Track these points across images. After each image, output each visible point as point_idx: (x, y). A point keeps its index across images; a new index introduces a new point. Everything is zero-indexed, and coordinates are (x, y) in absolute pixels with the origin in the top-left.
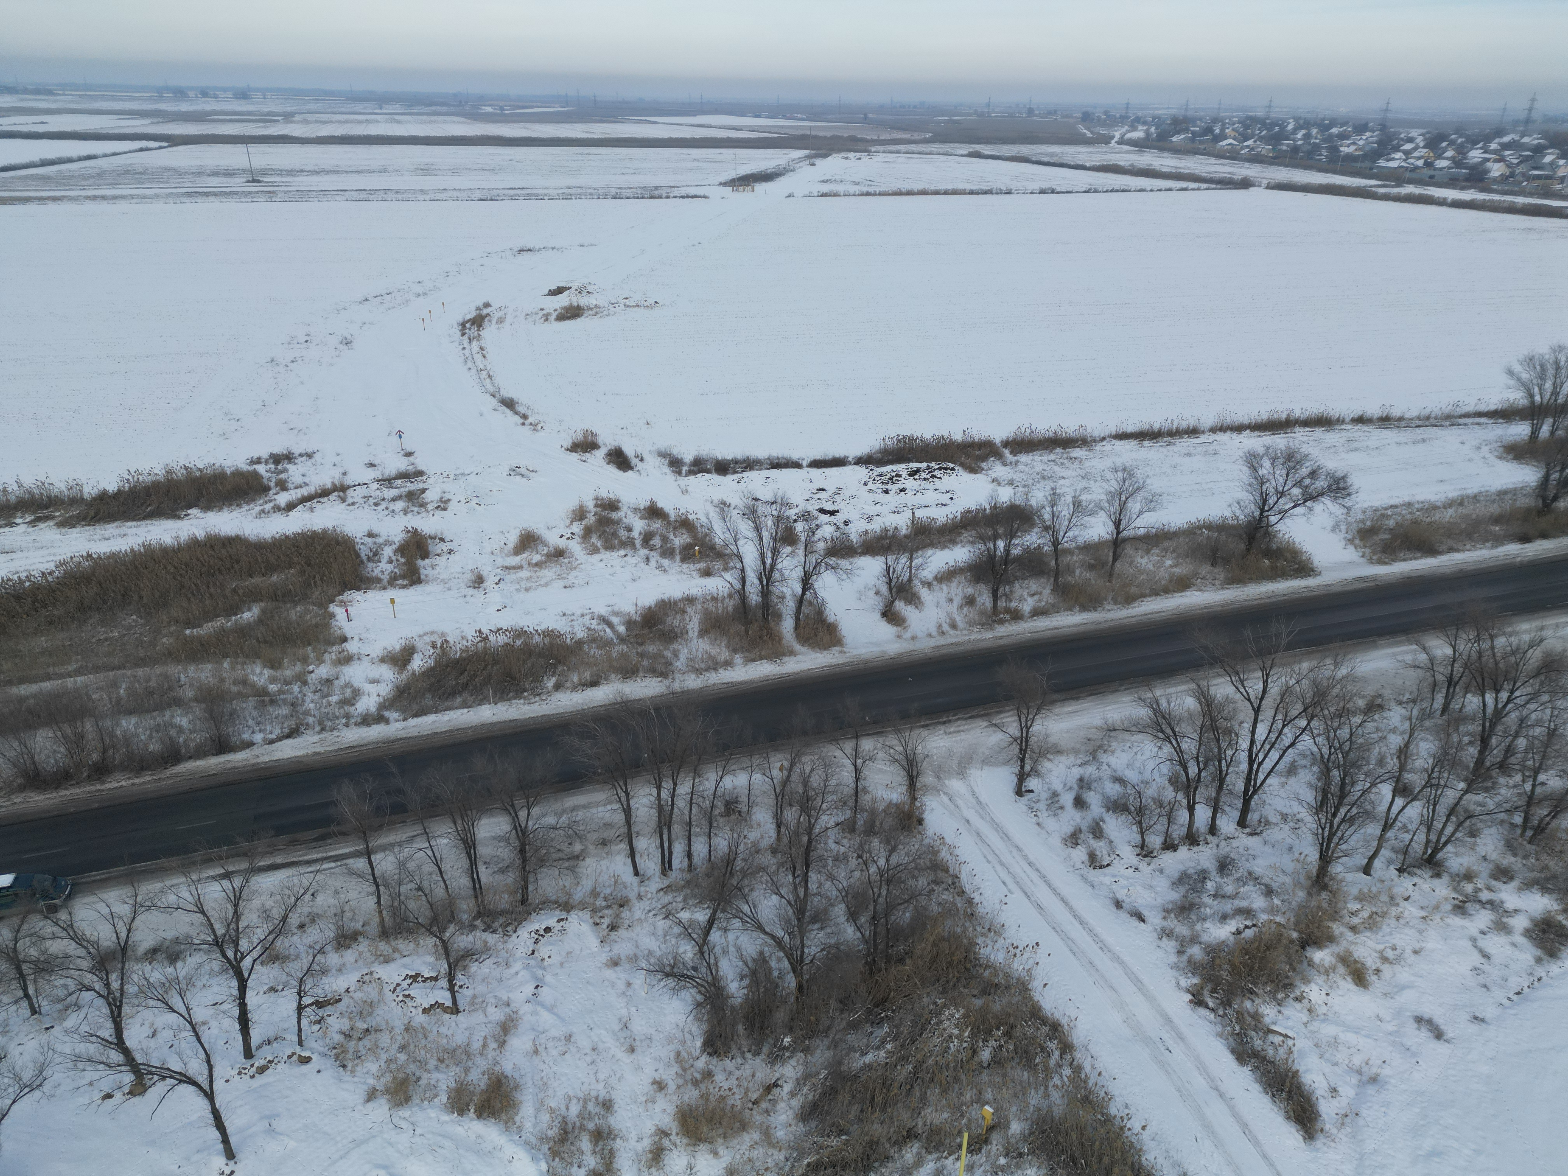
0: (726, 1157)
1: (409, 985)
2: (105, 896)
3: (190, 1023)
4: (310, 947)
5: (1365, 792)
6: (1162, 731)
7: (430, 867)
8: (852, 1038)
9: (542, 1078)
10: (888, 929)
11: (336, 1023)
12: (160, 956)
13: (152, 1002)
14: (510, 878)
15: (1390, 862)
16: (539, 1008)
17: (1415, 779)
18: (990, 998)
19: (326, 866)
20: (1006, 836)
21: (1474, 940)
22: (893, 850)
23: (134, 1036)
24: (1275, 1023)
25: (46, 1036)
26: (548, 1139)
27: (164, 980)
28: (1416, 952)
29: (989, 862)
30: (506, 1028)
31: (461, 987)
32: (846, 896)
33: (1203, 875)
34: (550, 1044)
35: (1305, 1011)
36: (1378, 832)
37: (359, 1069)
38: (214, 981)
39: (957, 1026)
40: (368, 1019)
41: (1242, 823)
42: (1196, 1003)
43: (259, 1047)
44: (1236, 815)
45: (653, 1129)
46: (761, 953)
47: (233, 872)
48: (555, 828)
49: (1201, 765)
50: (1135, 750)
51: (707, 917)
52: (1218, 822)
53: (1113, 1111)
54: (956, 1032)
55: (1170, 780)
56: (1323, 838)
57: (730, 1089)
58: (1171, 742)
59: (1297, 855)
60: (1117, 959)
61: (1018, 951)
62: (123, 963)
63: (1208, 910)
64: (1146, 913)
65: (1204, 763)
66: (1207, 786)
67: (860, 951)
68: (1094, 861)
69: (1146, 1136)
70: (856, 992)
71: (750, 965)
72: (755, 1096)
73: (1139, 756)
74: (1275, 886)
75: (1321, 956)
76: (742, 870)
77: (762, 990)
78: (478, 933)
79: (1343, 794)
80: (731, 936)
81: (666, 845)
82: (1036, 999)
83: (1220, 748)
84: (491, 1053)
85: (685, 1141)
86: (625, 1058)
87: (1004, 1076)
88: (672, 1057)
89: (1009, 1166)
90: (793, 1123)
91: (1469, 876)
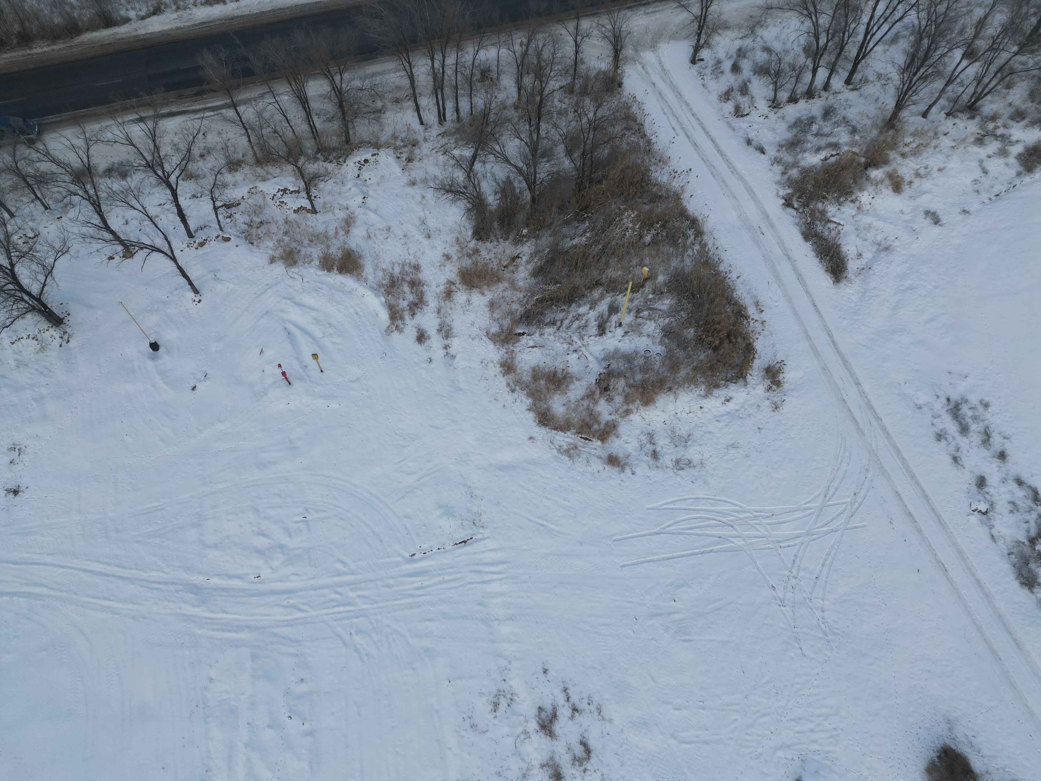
0: (489, 296)
1: (282, 195)
2: (63, 133)
3: (148, 216)
4: (211, 169)
5: (942, 56)
6: (807, 9)
7: (279, 117)
8: (565, 230)
9: (375, 252)
10: (592, 162)
11: (241, 218)
12: (115, 174)
13: (118, 203)
14: (336, 125)
15: (943, 108)
16: (367, 211)
17: (982, 44)
18: (655, 204)
19: (207, 114)
20: (679, 95)
21: (981, 162)
22: (599, 106)
23: (115, 223)
24: (833, 216)
25: (59, 223)
26: (383, 285)
27: (122, 189)
28: (940, 170)
29: (665, 114)
30: (349, 223)
31: (315, 197)
32: (565, 139)
33: (812, 120)
34: (378, 233)
35: (856, 209)
36: (942, 87)
37: (261, 245)
38: (155, 190)
39: (631, 222)
40: (260, 216)
41: (848, 82)
42: (786, 205)
43: (196, 231)
44: (845, 75)
45: (445, 281)
46: (508, 177)
47: (145, 118)
48: (361, 89)
49: (830, 36)
50: (784, 25)
51: (472, 154)
52: (831, 81)
53: (721, 268)
54: (631, 225)
55: (804, 49)
56: (902, 92)
57: (490, 259)
58: (811, 18)
59: (880, 104)
60: (742, 179)
61: (677, 175)
62: (92, 178)
63: (809, 144)
64: (766, 148)
65: (832, 33)
66: (830, 53)
67: (573, 176)
68: (738, 112)
69: (738, 282)
70: (569, 202)
71: (501, 185)
72: (505, 263)
73: (785, 30)
74: (859, 127)
75: (876, 174)
76: (494, 121)
77: (509, 201)
78: (321, 163)
79: (926, 57)
80: (488, 166)
81: (441, 103)
82: (684, 205)
83: (846, 22)
84: (341, 238)
85: (465, 287)
86: (425, 242)
87: (658, 250)
88: (454, 241)
89: (654, 298)
90: (528, 278)
91: (993, 118)
